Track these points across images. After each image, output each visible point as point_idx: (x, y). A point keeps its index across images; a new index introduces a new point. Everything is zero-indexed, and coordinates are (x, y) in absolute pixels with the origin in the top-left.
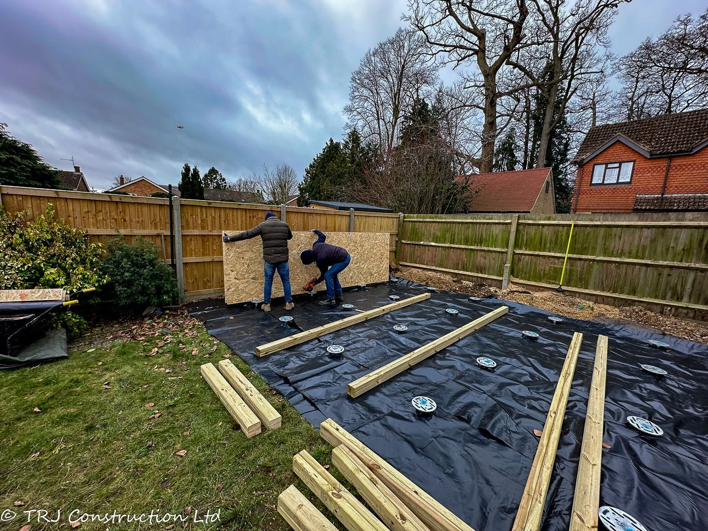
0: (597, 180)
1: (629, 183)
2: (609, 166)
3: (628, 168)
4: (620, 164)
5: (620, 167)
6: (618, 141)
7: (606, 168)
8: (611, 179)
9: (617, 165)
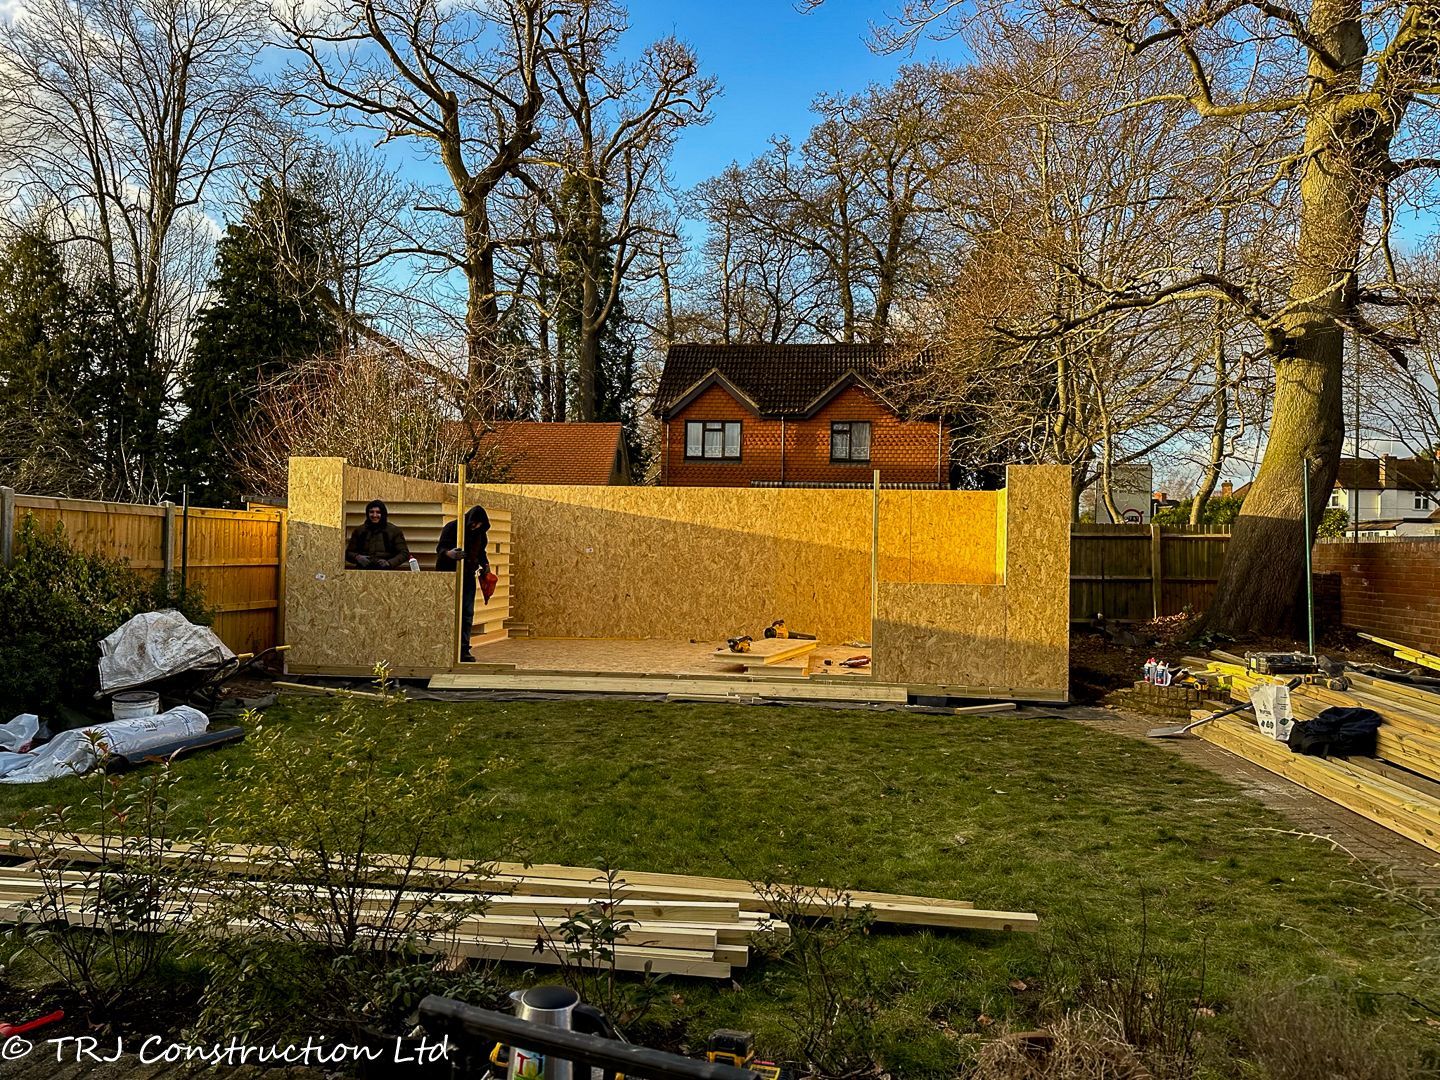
0: (694, 450)
1: (739, 459)
2: (709, 426)
3: (733, 430)
4: (723, 423)
5: (723, 430)
6: (715, 383)
7: (705, 430)
8: (714, 452)
9: (718, 426)
